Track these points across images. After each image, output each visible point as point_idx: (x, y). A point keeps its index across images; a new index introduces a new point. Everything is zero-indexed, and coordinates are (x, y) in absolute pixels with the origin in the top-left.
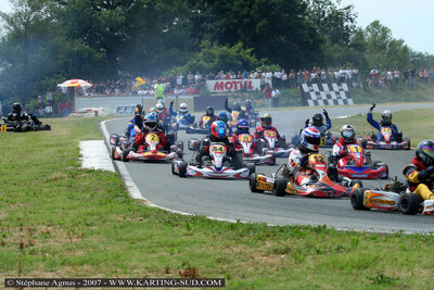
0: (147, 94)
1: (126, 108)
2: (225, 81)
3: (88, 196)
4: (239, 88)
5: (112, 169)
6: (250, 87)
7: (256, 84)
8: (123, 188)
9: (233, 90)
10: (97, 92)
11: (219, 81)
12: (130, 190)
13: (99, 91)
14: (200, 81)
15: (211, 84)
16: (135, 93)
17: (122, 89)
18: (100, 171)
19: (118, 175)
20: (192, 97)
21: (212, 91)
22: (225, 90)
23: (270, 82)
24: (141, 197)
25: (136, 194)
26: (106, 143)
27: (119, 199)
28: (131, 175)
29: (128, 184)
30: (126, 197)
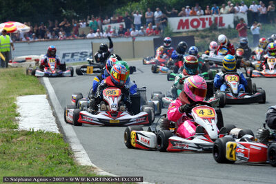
0: (98, 38)
1: (73, 55)
2: (190, 19)
3: (25, 164)
4: (207, 26)
5: (55, 130)
6: (222, 24)
7: (228, 20)
8: (69, 153)
9: (200, 28)
10: (37, 36)
11: (184, 19)
12: (77, 155)
13: (40, 35)
14: (160, 18)
15: (174, 22)
16: (84, 36)
17: (68, 31)
18: (40, 133)
19: (63, 137)
20: (151, 39)
21: (175, 30)
22: (191, 28)
23: (245, 17)
24: (90, 164)
25: (83, 159)
26: (48, 98)
27: (63, 166)
28: (78, 137)
29: (74, 147)
30: (72, 164)
